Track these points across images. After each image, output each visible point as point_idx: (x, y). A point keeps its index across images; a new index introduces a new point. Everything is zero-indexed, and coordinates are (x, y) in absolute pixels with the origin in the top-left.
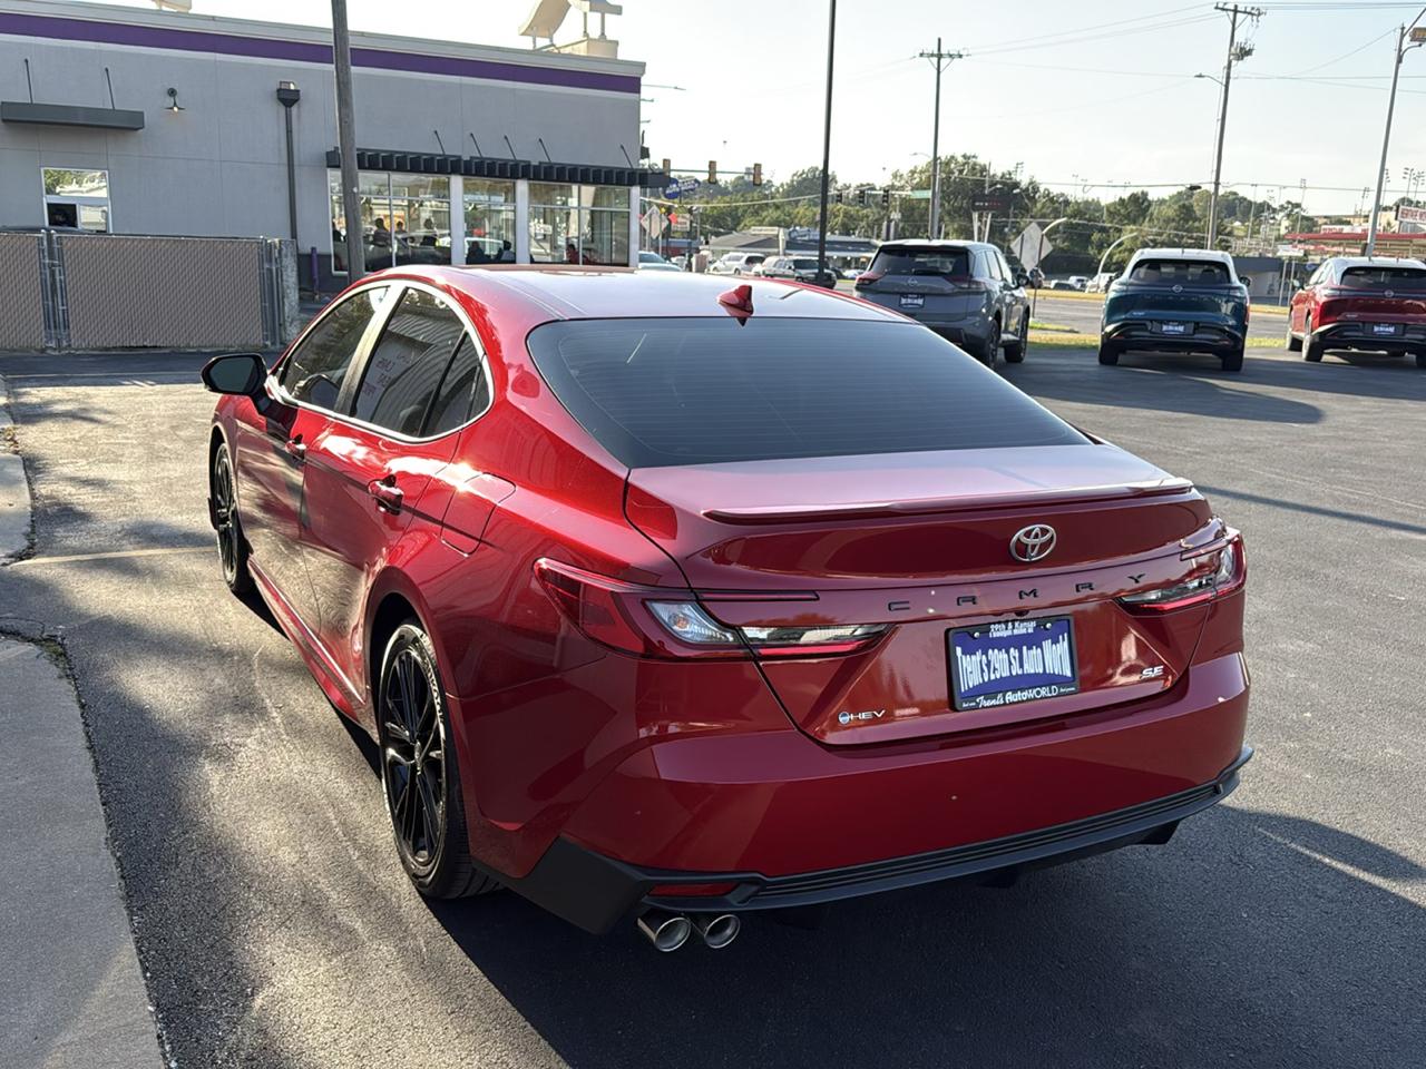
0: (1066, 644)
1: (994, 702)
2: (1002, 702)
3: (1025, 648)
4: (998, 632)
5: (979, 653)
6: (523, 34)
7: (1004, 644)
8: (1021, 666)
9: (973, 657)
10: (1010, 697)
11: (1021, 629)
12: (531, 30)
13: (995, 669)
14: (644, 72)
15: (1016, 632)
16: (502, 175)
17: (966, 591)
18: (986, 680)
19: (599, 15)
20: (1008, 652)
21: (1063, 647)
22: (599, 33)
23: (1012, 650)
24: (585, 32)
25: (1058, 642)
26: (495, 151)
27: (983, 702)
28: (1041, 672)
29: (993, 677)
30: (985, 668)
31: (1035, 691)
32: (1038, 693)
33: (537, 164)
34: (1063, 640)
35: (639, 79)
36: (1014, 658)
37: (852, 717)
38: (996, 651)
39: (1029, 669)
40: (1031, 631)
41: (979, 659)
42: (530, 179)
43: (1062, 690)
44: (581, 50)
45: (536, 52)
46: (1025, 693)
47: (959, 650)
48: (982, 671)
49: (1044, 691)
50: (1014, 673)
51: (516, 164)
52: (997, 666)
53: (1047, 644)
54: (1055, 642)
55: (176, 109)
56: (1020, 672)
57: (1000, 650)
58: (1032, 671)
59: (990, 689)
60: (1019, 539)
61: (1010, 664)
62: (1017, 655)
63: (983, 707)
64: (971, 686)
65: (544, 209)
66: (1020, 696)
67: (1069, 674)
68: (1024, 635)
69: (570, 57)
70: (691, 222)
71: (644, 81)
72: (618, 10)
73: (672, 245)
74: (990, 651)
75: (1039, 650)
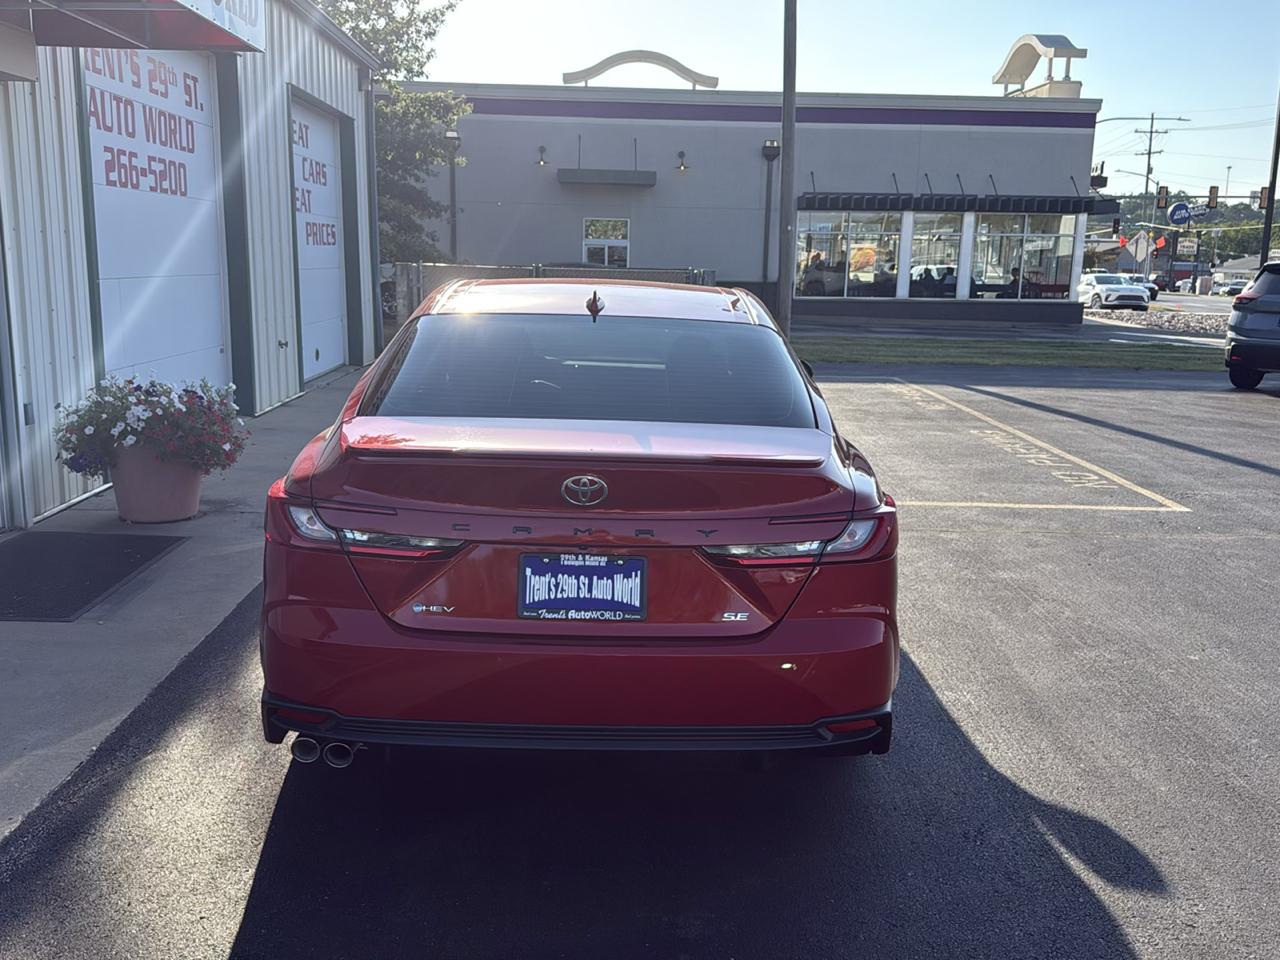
0: (638, 580)
1: (556, 616)
2: (564, 617)
3: (595, 578)
4: (568, 560)
5: (548, 576)
6: (997, 83)
7: (575, 572)
8: (590, 590)
9: (542, 578)
10: (572, 614)
11: (592, 561)
12: (1003, 78)
13: (562, 590)
14: (1099, 109)
15: (587, 563)
16: (949, 209)
17: (521, 523)
18: (552, 597)
19: (1064, 60)
20: (578, 578)
21: (635, 582)
22: (1064, 76)
23: (582, 577)
24: (1050, 76)
25: (631, 577)
26: (945, 187)
27: (544, 613)
28: (609, 598)
29: (559, 596)
30: (553, 588)
31: (599, 613)
32: (602, 615)
33: (983, 197)
34: (636, 576)
35: (1095, 115)
36: (584, 584)
37: (424, 608)
38: (566, 576)
39: (597, 594)
40: (602, 564)
41: (547, 580)
42: (976, 211)
43: (626, 616)
44: (1044, 93)
45: (1006, 98)
46: (590, 614)
47: (528, 571)
48: (550, 589)
49: (608, 615)
50: (582, 596)
51: (963, 197)
52: (565, 588)
53: (618, 578)
54: (627, 576)
55: (682, 168)
56: (588, 596)
57: (569, 576)
58: (600, 597)
59: (552, 605)
60: (567, 486)
61: (579, 588)
62: (587, 582)
63: (544, 618)
64: (536, 599)
65: (1002, 237)
66: (583, 615)
67: (637, 604)
68: (596, 567)
69: (1034, 99)
70: (1199, 246)
71: (1099, 117)
72: (1082, 54)
73: (1176, 268)
74: (560, 576)
75: (610, 581)
